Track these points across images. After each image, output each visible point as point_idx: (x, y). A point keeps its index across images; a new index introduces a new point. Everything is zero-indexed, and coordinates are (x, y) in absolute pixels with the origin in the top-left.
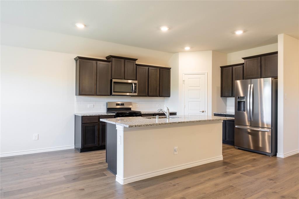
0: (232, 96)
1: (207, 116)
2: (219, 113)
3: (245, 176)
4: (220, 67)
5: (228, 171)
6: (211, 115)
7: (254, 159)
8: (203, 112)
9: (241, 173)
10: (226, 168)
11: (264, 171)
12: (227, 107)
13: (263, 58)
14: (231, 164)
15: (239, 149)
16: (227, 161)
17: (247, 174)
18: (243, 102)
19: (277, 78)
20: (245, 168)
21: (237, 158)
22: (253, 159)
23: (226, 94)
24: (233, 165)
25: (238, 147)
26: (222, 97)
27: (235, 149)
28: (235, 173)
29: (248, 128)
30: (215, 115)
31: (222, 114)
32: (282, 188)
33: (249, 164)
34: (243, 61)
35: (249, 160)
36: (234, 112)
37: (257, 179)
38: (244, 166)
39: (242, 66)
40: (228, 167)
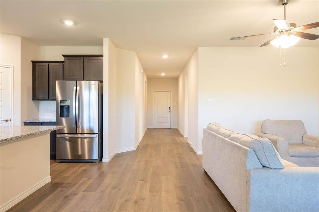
0: (48, 99)
1: (14, 126)
2: (32, 121)
3: (90, 193)
4: (31, 61)
5: (67, 194)
6: (20, 125)
7: (85, 170)
8: (7, 121)
9: (83, 192)
10: (62, 191)
11: (103, 181)
12: (40, 113)
13: (86, 59)
14: (64, 183)
15: (62, 162)
16: (57, 180)
17: (89, 189)
18: (66, 107)
19: (103, 82)
20: (82, 184)
21: (66, 173)
22: (83, 170)
23: (41, 97)
24: (68, 183)
25: (60, 161)
26: (35, 101)
27: (56, 163)
28: (77, 194)
29: (67, 136)
30: (26, 124)
31: (37, 122)
32: (129, 194)
33: (83, 177)
34: (62, 59)
35: (81, 172)
36: (56, 118)
37: (103, 192)
38: (81, 182)
39: (62, 64)
40: (64, 189)
